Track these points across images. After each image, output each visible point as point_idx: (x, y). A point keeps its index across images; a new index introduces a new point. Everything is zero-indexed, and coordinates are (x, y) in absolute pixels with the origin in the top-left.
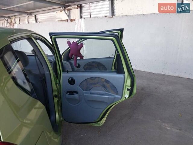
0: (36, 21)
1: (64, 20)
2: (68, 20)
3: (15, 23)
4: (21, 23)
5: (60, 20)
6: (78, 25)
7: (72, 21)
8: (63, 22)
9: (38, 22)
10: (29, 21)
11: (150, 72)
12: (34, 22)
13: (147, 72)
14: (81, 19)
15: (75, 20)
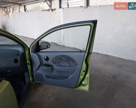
0: (25, 11)
1: (47, 10)
2: (49, 9)
3: (10, 12)
4: (14, 12)
5: (43, 10)
6: (58, 13)
7: (52, 10)
8: (46, 11)
9: (27, 11)
10: (20, 11)
11: (120, 58)
12: (24, 11)
13: (117, 57)
14: (60, 9)
15: (55, 9)
